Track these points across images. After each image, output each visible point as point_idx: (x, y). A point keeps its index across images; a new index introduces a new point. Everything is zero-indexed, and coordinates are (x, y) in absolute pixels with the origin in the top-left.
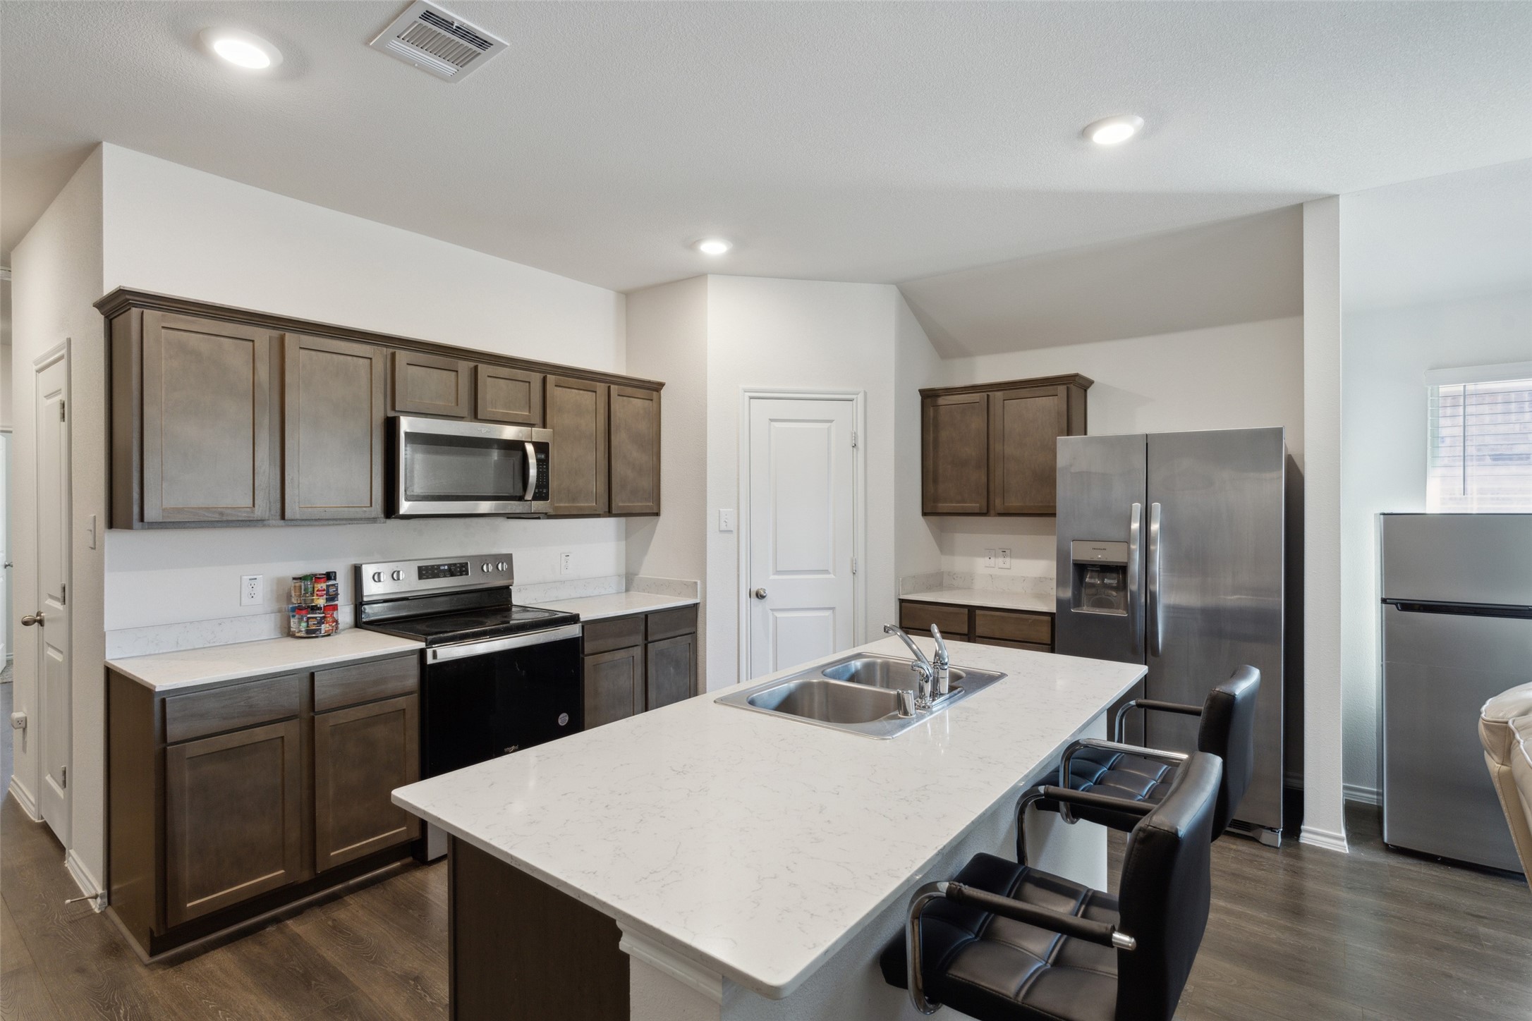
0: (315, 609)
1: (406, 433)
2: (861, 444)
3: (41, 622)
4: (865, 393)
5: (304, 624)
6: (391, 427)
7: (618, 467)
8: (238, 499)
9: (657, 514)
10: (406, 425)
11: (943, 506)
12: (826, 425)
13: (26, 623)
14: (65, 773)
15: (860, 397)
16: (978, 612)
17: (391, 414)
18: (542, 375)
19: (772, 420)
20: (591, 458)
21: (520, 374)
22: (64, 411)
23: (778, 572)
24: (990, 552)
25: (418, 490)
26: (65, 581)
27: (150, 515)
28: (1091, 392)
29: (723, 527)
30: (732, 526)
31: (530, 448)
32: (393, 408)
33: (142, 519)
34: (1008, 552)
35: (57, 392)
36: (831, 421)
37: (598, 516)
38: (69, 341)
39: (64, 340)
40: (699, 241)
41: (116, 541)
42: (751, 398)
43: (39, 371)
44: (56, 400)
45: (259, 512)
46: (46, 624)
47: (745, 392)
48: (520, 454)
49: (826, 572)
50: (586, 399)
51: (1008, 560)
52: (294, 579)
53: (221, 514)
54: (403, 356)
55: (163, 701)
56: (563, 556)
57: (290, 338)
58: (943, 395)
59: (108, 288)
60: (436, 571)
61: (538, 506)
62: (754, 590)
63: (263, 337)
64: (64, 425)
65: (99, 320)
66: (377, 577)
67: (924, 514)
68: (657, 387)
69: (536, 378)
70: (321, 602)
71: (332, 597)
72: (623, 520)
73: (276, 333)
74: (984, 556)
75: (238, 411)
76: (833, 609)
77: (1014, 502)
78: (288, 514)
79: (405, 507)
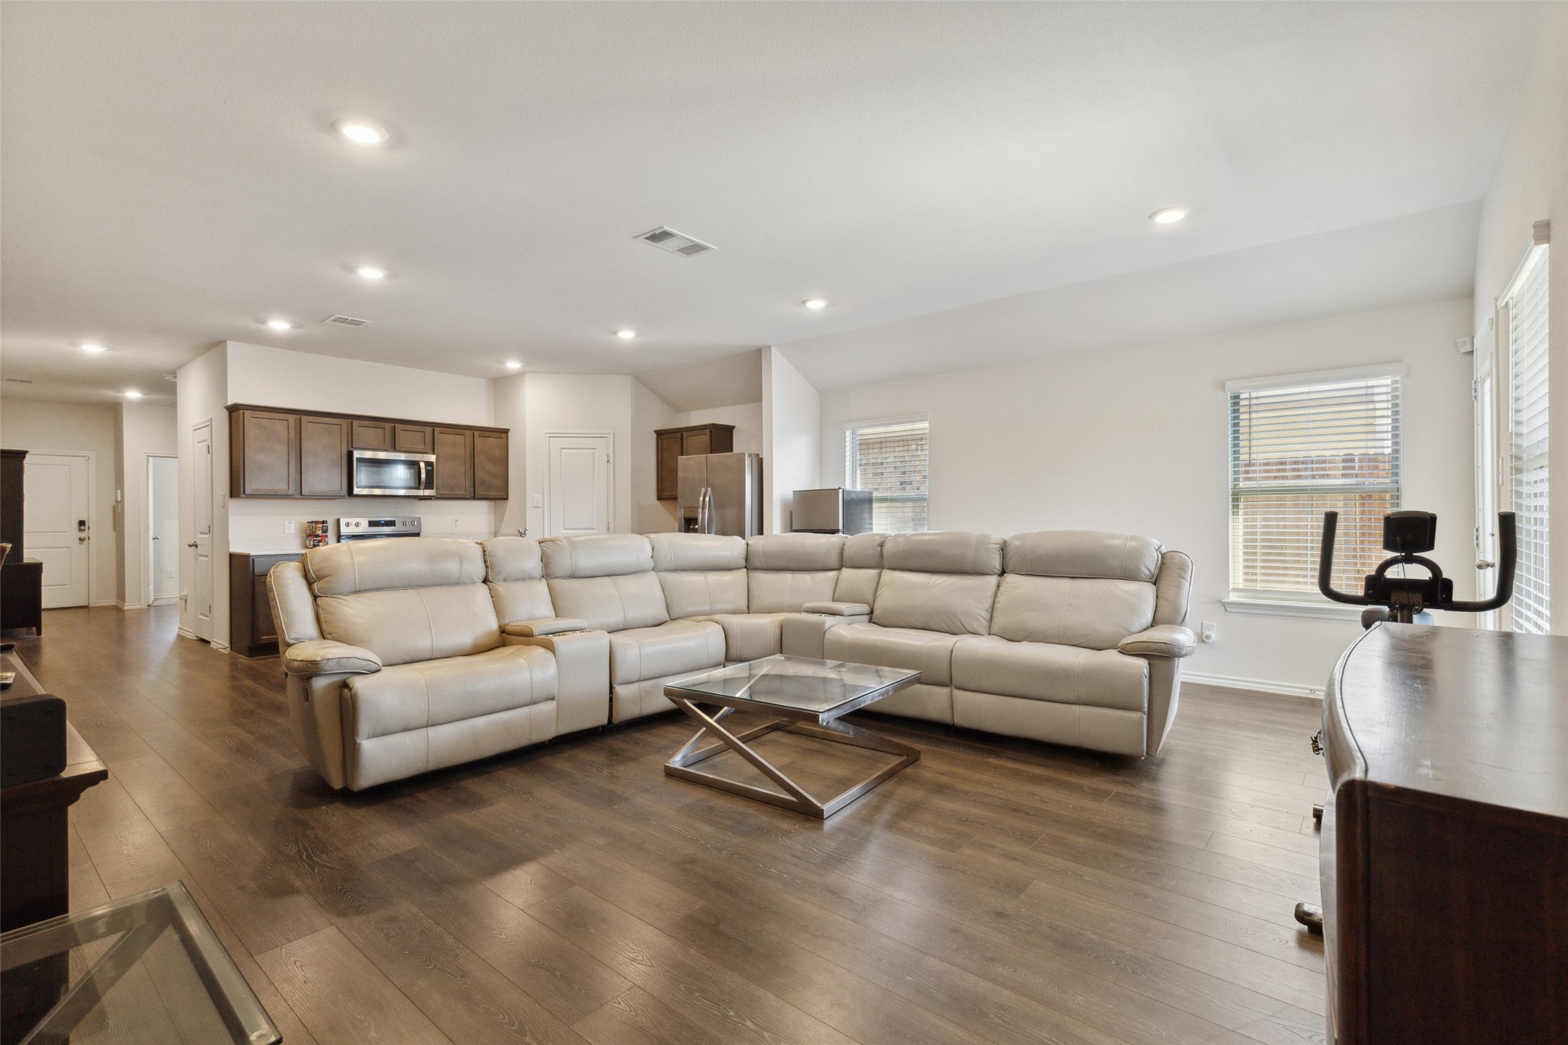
0: (318, 536)
1: (357, 458)
2: (611, 460)
3: (196, 546)
4: (614, 434)
5: (312, 542)
6: (350, 455)
7: (479, 474)
8: (281, 486)
9: (506, 499)
10: (357, 454)
12: (593, 451)
13: (190, 546)
14: (210, 607)
15: (611, 436)
17: (351, 449)
18: (432, 428)
19: (561, 449)
20: (462, 469)
21: (419, 428)
22: (209, 449)
23: (565, 529)
25: (363, 483)
26: (210, 523)
27: (248, 491)
28: (735, 432)
29: (535, 505)
30: (540, 504)
31: (422, 465)
32: (352, 447)
33: (244, 493)
35: (206, 440)
36: (595, 449)
37: (467, 499)
38: (211, 419)
39: (208, 418)
41: (234, 504)
42: (550, 437)
43: (195, 430)
44: (205, 444)
45: (291, 492)
46: (199, 547)
47: (547, 434)
48: (417, 467)
49: (593, 529)
50: (459, 439)
52: (308, 522)
53: (275, 492)
54: (356, 423)
55: (253, 560)
56: (454, 521)
57: (304, 418)
58: (671, 433)
59: (231, 402)
61: (427, 492)
63: (292, 418)
64: (209, 456)
65: (226, 414)
66: (348, 525)
67: (658, 499)
68: (506, 431)
69: (429, 430)
70: (319, 533)
71: (325, 531)
72: (485, 502)
73: (298, 416)
75: (282, 450)
78: (303, 494)
79: (356, 491)
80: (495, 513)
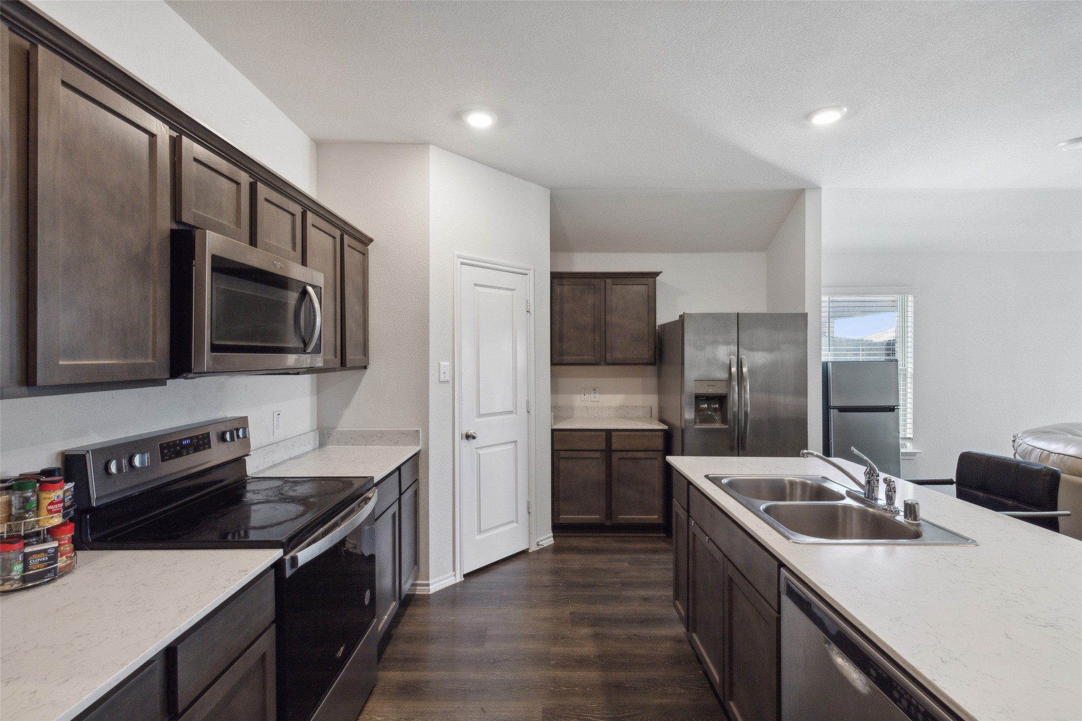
2: (532, 310)
4: (535, 270)
7: (349, 320)
9: (365, 367)
11: (567, 358)
12: (510, 293)
15: (531, 273)
16: (613, 433)
18: (302, 208)
19: (476, 285)
20: (332, 308)
21: (287, 203)
23: (480, 416)
24: (584, 391)
29: (442, 378)
30: (448, 377)
31: (312, 293)
34: (598, 390)
36: (513, 290)
40: (467, 111)
42: (462, 263)
47: (458, 257)
49: (511, 412)
50: (329, 244)
51: (597, 395)
54: (187, 145)
56: (276, 414)
58: (566, 278)
60: (178, 448)
62: (464, 432)
67: (552, 364)
68: (368, 242)
72: (315, 375)
74: (580, 393)
76: (515, 442)
77: (618, 355)
79: (209, 361)
80: (317, 394)
